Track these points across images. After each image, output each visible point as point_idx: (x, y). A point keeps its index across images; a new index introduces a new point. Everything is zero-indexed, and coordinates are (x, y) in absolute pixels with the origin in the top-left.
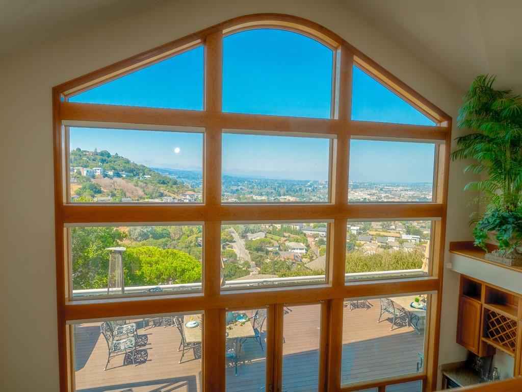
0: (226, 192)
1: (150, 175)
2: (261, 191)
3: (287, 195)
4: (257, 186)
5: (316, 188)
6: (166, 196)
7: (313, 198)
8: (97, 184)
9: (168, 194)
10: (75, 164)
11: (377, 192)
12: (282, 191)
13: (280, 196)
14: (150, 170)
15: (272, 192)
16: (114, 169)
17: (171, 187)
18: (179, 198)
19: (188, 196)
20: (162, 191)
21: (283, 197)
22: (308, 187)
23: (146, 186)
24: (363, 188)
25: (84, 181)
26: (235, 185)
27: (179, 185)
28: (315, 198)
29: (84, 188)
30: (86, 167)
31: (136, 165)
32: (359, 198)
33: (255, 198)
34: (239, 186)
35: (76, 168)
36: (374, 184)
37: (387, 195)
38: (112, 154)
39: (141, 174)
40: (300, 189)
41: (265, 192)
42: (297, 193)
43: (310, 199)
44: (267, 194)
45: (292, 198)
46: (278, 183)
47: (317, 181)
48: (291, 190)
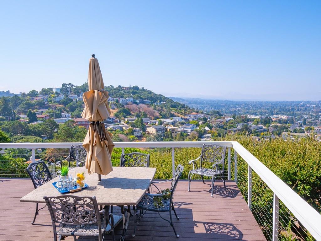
0: (225, 113)
1: (166, 102)
2: (255, 111)
3: (279, 114)
4: (253, 107)
5: (309, 107)
6: (176, 116)
7: (305, 116)
8: (128, 109)
9: (177, 115)
10: (115, 96)
12: (275, 112)
13: (273, 115)
14: (166, 98)
15: (266, 112)
16: (141, 98)
17: (180, 109)
18: (185, 118)
19: (192, 116)
20: (172, 113)
21: (275, 116)
22: (300, 106)
23: (162, 109)
25: (120, 107)
26: (234, 108)
27: (186, 108)
28: (307, 116)
29: (120, 111)
30: (122, 97)
31: (156, 94)
33: (250, 118)
34: (237, 108)
35: (115, 98)
38: (140, 88)
39: (159, 101)
40: (293, 109)
41: (259, 112)
42: (289, 112)
43: (302, 117)
44: (261, 114)
45: (284, 116)
46: (272, 104)
47: (310, 101)
48: (283, 110)
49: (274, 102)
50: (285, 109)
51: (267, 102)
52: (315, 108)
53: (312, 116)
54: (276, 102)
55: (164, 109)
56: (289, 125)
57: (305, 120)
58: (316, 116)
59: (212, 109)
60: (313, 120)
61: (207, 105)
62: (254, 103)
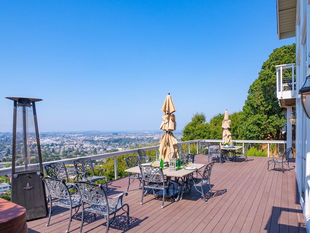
11: (60, 138)
24: (50, 136)
32: (48, 143)
36: (58, 133)
37: (68, 140)
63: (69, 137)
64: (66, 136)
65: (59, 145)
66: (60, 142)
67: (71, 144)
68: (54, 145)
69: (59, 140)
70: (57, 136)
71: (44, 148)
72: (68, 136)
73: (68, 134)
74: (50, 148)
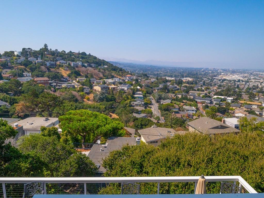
0: (151, 75)
1: (107, 66)
2: (172, 74)
3: (188, 77)
4: (170, 71)
5: (207, 73)
6: (115, 77)
7: (204, 79)
8: (78, 71)
9: (117, 76)
10: (67, 60)
11: (248, 75)
12: (185, 75)
13: (184, 77)
14: (107, 62)
15: (178, 75)
16: (88, 62)
17: (119, 72)
18: (123, 79)
19: (127, 77)
20: (113, 75)
21: (185, 78)
22: (202, 72)
23: (105, 72)
24: (238, 73)
25: (72, 69)
26: (156, 71)
27: (123, 71)
28: (206, 79)
29: (72, 73)
30: (73, 61)
31: (100, 60)
32: (235, 79)
33: (168, 79)
34: (159, 71)
35: (68, 62)
36: (247, 70)
37: (255, 77)
38: (88, 54)
39: (102, 65)
40: (197, 73)
41: (174, 75)
42: (194, 76)
43: (202, 80)
44: (176, 76)
45: (190, 79)
46: (183, 70)
47: (208, 69)
48: (190, 74)
49: (184, 68)
50: (191, 74)
51: (179, 68)
52: (211, 73)
53: (209, 79)
54: (186, 68)
55: (106, 71)
56: (194, 85)
57: (204, 82)
58: (212, 79)
59: (141, 71)
60: (209, 82)
61: (138, 68)
62: (171, 68)
63: (257, 75)
64: (254, 73)
65: (245, 81)
66: (246, 79)
67: (256, 82)
68: (241, 81)
69: (246, 77)
70: (245, 73)
71: (231, 83)
72: (255, 73)
73: (257, 72)
74: (236, 84)
